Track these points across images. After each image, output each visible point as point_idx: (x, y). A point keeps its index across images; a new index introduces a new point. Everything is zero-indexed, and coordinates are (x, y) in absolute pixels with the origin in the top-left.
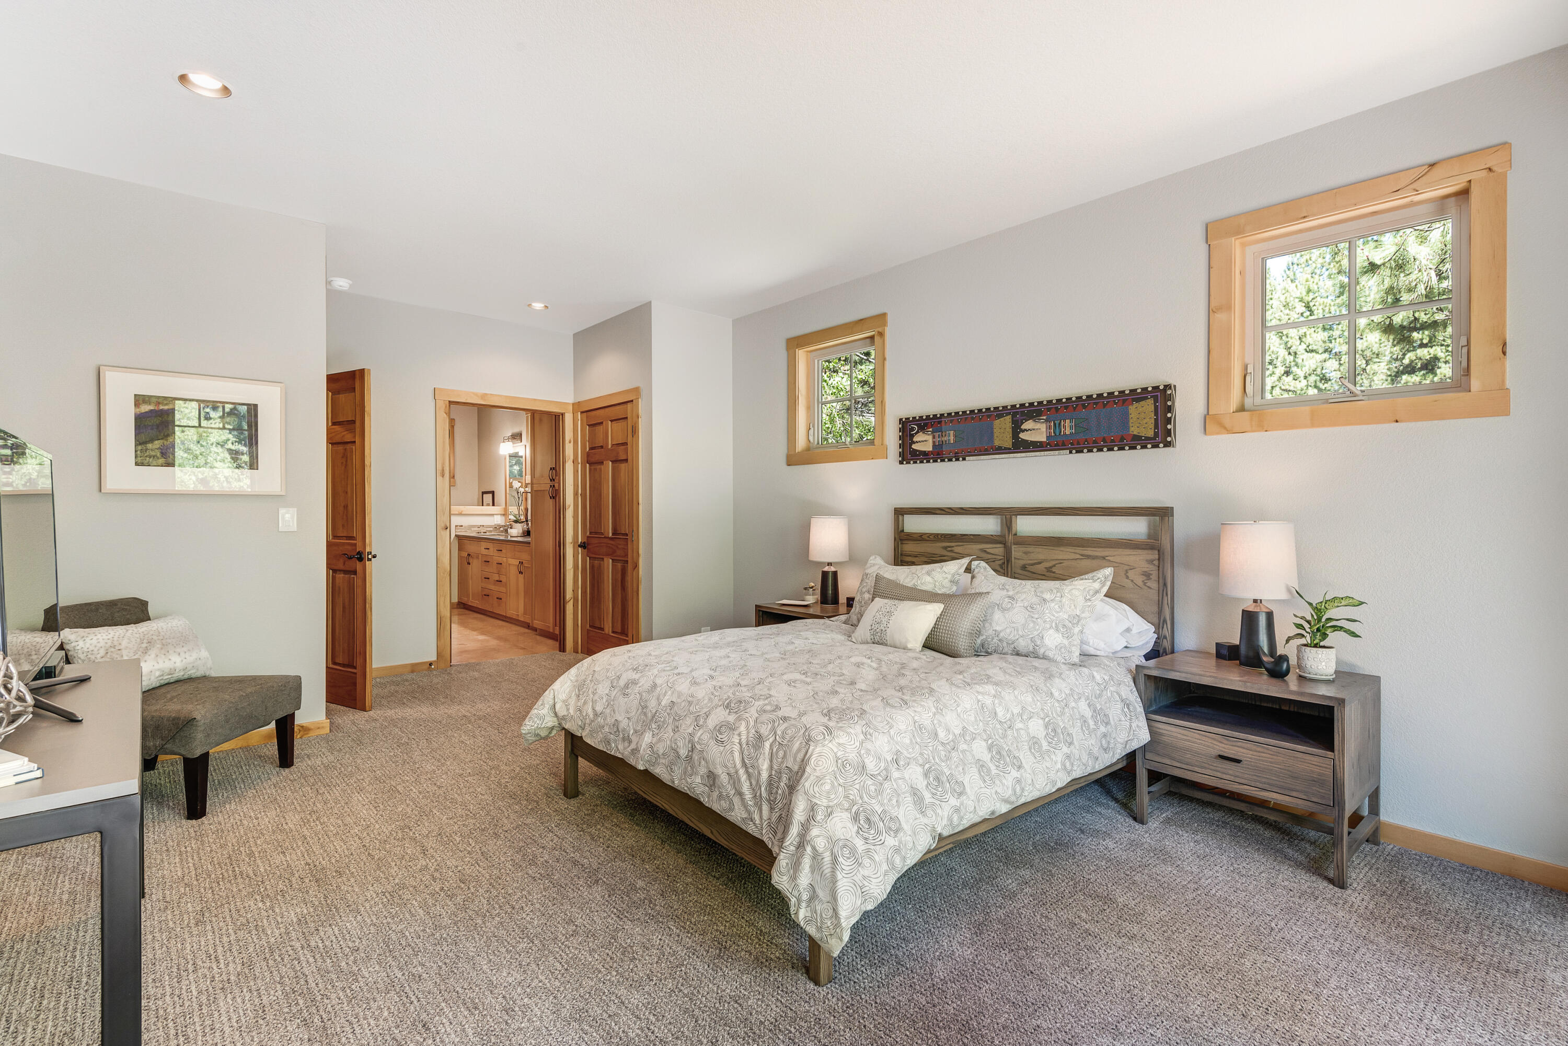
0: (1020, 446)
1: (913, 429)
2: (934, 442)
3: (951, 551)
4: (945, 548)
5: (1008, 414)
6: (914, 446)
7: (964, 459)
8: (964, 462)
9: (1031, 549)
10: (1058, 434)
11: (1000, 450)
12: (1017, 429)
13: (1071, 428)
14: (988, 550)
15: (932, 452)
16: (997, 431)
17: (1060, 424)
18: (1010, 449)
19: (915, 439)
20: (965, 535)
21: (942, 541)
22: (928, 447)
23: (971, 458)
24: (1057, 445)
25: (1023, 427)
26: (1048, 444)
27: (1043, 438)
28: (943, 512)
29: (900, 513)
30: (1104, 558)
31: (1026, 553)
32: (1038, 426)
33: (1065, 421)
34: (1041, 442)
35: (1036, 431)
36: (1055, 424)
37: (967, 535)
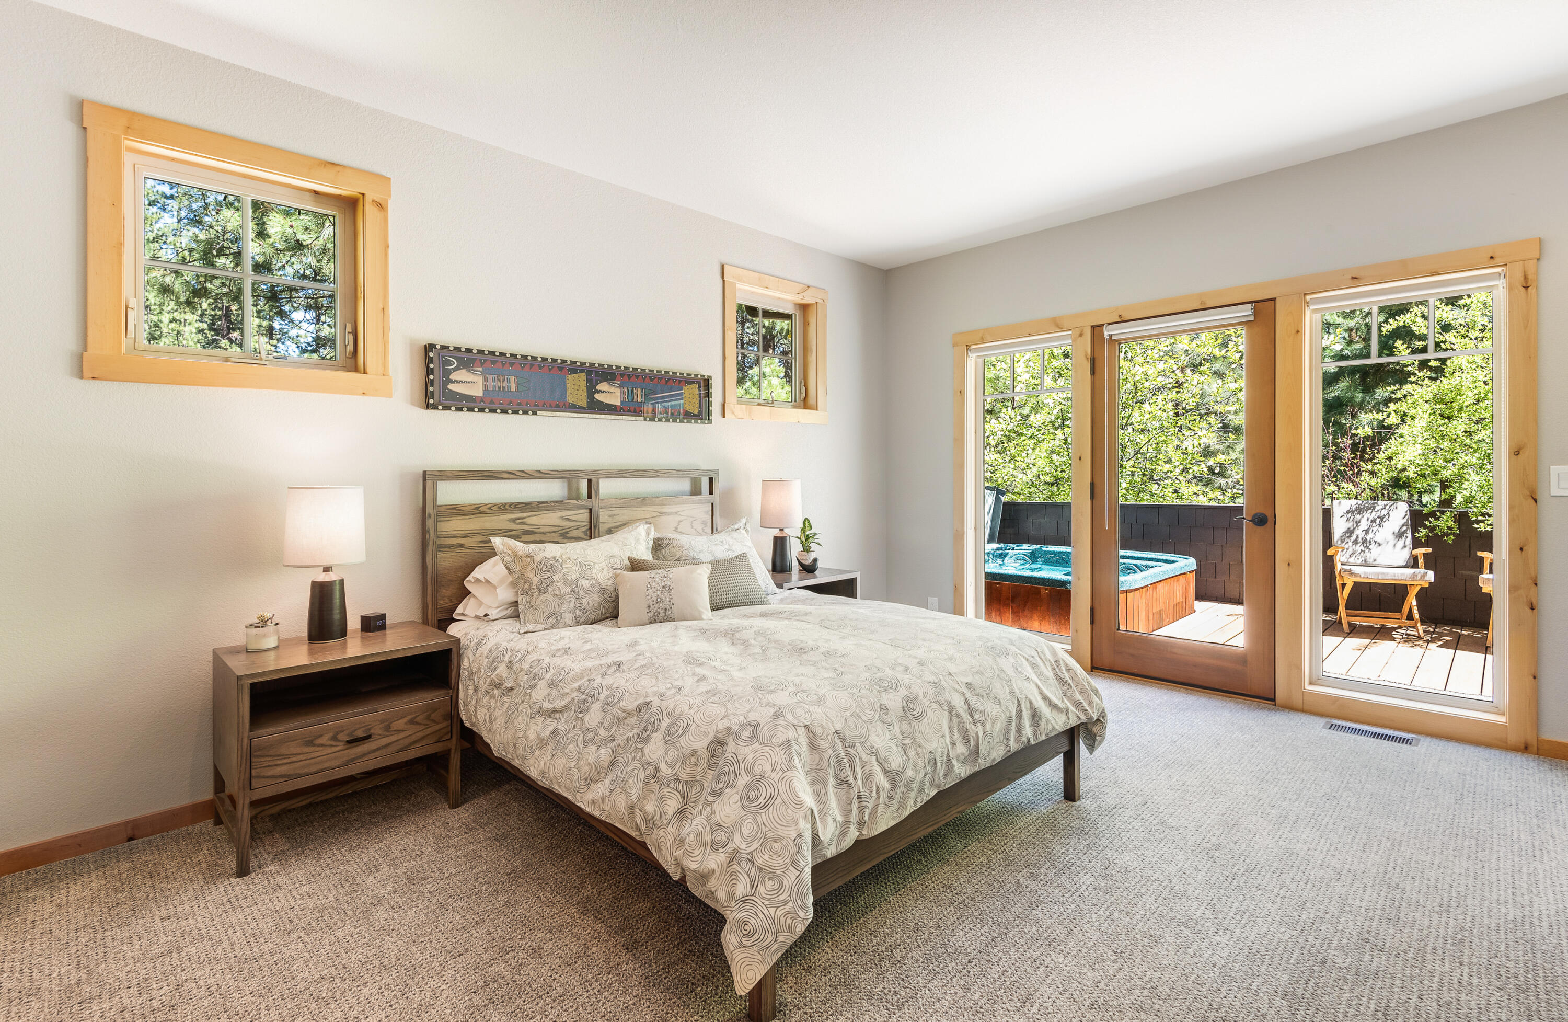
0: (595, 407)
1: (450, 363)
2: (485, 386)
3: (523, 523)
4: (513, 520)
5: (582, 371)
6: (451, 387)
7: (535, 413)
8: (535, 416)
9: (616, 512)
10: (630, 400)
11: (574, 408)
12: (592, 390)
13: (642, 396)
14: (570, 518)
15: (482, 399)
16: (570, 388)
17: (632, 391)
18: (584, 408)
19: (453, 377)
20: (543, 503)
21: (511, 512)
22: (477, 391)
23: (544, 413)
24: (629, 411)
25: (599, 387)
26: (622, 409)
27: (618, 403)
28: (512, 476)
29: (428, 479)
30: (676, 513)
31: (611, 516)
32: (612, 389)
33: (636, 389)
34: (615, 406)
35: (611, 394)
36: (628, 390)
37: (546, 502)
